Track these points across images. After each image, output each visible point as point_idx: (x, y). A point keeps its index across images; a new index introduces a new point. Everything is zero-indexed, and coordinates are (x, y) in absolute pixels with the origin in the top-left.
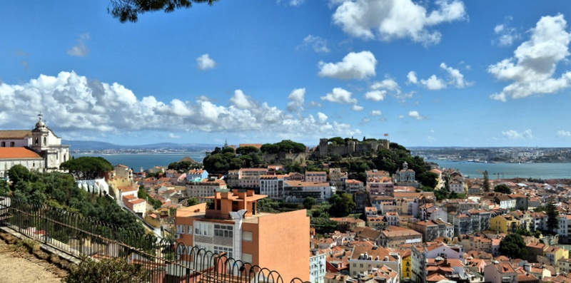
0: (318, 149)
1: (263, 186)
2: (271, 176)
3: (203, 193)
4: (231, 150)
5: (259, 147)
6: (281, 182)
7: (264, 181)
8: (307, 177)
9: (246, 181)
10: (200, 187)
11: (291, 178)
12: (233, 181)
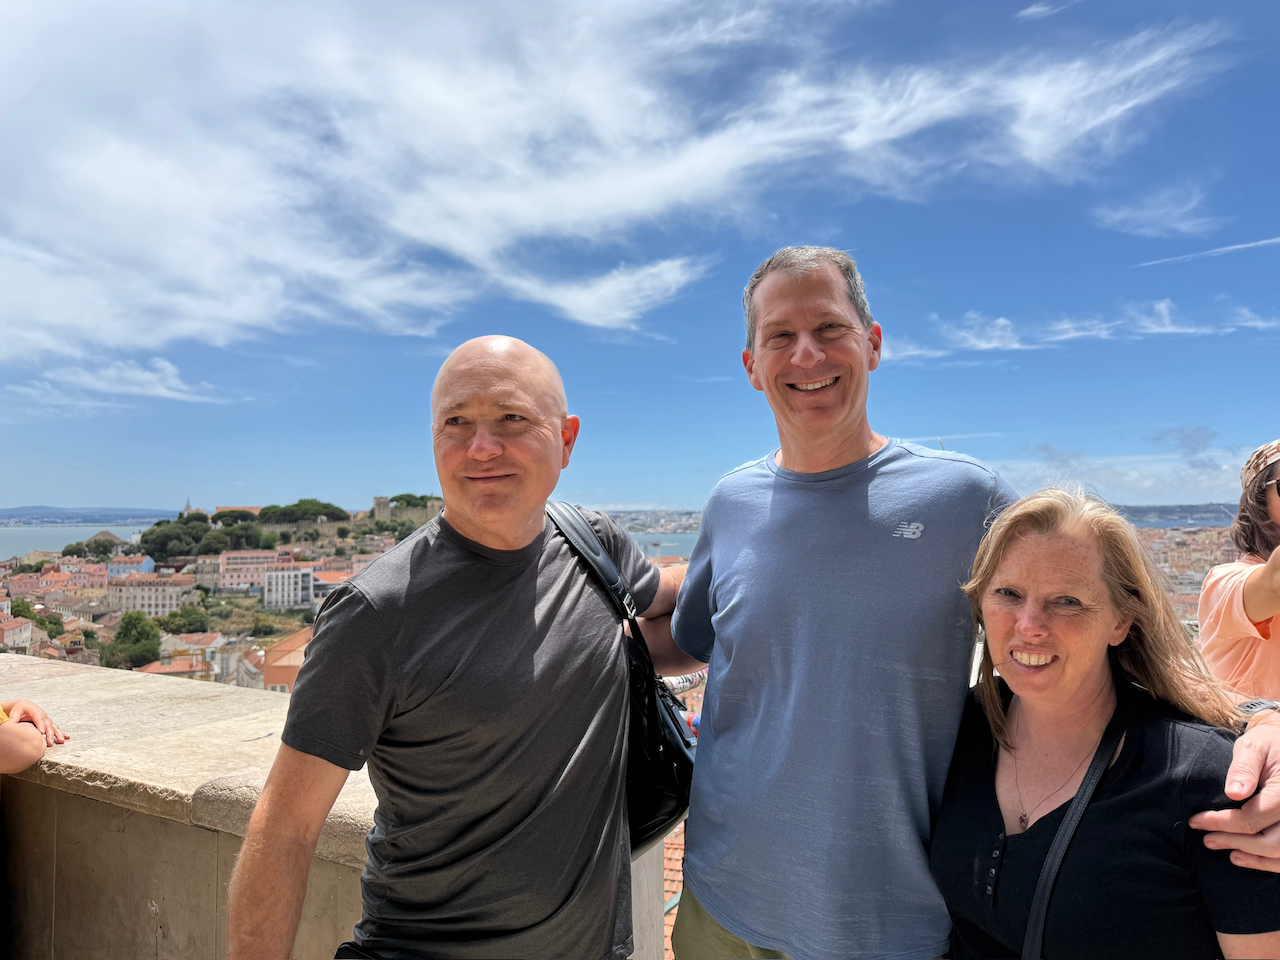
0: (372, 514)
1: (270, 584)
2: (286, 565)
3: (146, 602)
4: (202, 518)
5: (256, 513)
6: (305, 576)
7: (274, 574)
8: (355, 566)
9: (235, 575)
10: (139, 590)
11: (326, 568)
12: (208, 576)
